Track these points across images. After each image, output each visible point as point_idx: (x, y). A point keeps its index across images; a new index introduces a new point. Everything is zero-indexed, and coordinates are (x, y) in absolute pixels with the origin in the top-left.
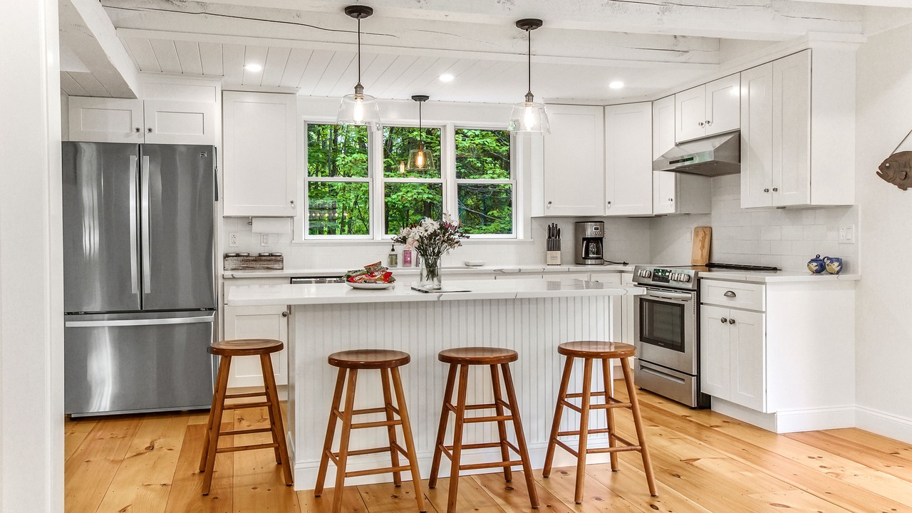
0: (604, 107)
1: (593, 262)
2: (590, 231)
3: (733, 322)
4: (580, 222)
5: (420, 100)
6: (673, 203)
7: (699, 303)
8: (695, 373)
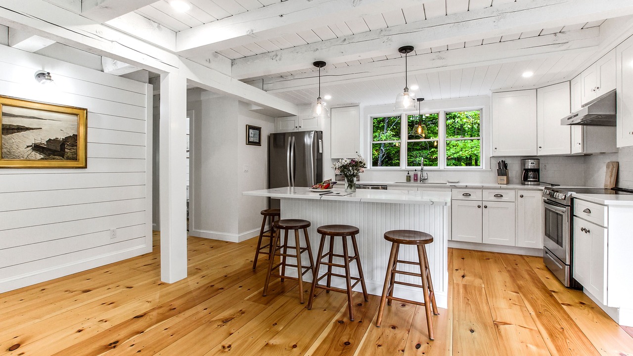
0: (537, 89)
1: (532, 183)
2: (530, 165)
3: (588, 231)
4: (524, 159)
5: (420, 101)
6: (581, 146)
7: (572, 215)
8: (568, 262)
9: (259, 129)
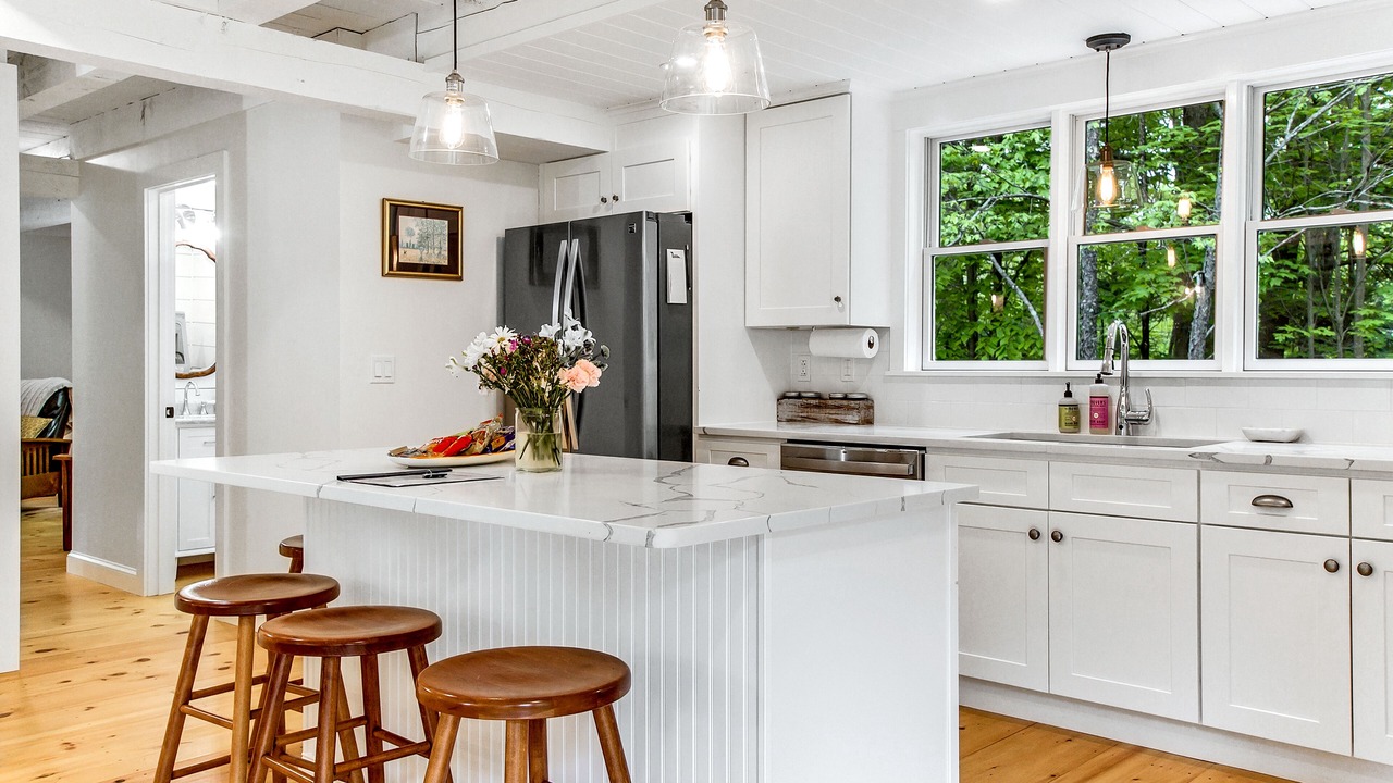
5: (1109, 47)
9: (451, 215)
